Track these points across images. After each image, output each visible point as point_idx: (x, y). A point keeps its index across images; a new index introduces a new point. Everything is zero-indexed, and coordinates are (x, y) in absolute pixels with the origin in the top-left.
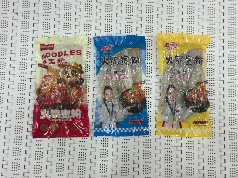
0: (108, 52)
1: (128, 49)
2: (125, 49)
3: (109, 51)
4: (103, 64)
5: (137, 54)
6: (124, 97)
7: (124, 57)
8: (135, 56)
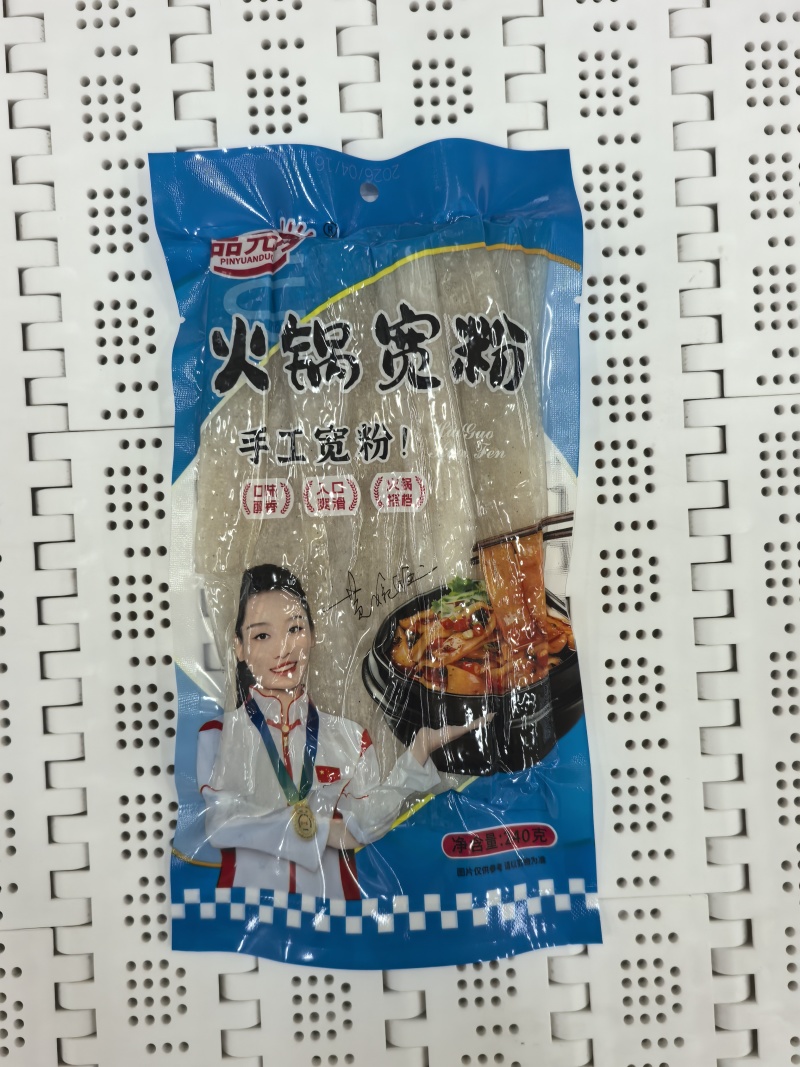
0: (267, 283)
1: (436, 259)
2: (409, 258)
3: (273, 278)
4: (225, 382)
5: (507, 298)
6: (404, 654)
7: (397, 327)
8: (494, 312)
